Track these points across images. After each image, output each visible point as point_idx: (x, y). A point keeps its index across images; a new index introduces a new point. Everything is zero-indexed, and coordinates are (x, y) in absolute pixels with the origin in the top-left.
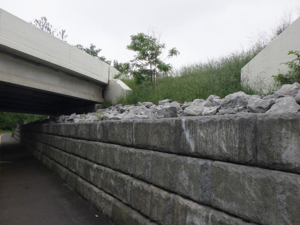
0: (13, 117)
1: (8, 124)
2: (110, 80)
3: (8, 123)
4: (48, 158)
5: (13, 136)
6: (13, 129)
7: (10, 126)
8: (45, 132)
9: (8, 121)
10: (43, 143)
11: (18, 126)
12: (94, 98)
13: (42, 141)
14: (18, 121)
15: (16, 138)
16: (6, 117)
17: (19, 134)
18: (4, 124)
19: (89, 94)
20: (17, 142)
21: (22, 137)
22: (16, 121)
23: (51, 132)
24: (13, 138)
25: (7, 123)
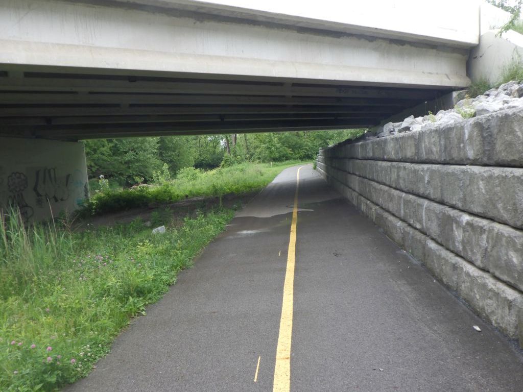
0: (313, 139)
1: (307, 151)
2: (481, 34)
3: (308, 148)
4: (368, 202)
5: (315, 168)
6: (315, 156)
7: (310, 153)
8: (360, 156)
9: (307, 145)
10: (360, 176)
11: (321, 151)
12: (449, 79)
13: (357, 173)
14: (321, 144)
15: (320, 172)
16: (304, 140)
17: (322, 164)
18: (302, 151)
19: (437, 74)
20: (322, 177)
21: (327, 170)
22: (318, 144)
23: (371, 154)
24: (315, 171)
25: (306, 149)
